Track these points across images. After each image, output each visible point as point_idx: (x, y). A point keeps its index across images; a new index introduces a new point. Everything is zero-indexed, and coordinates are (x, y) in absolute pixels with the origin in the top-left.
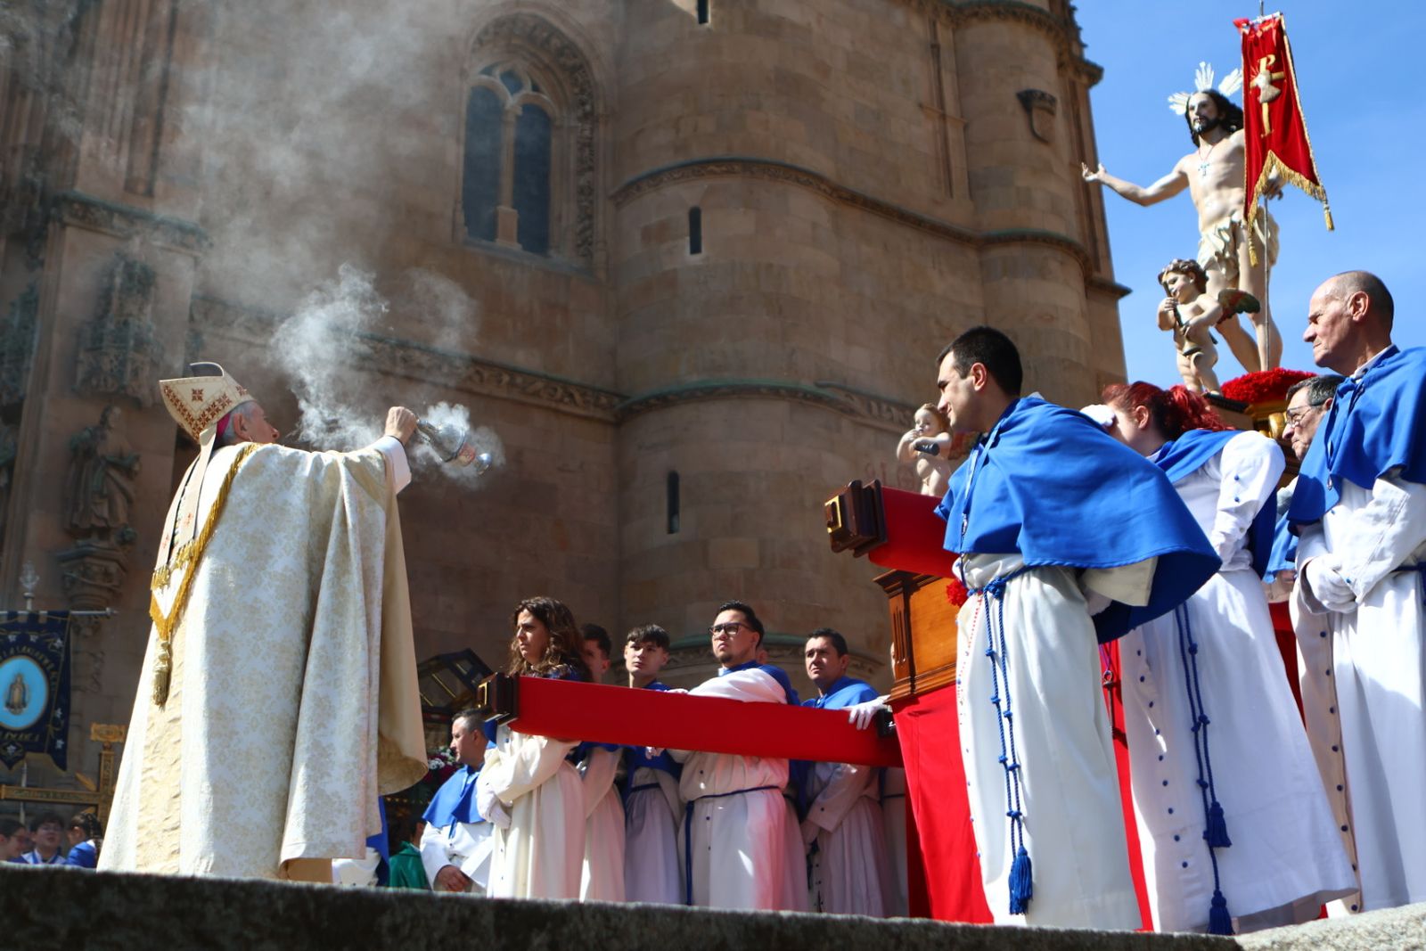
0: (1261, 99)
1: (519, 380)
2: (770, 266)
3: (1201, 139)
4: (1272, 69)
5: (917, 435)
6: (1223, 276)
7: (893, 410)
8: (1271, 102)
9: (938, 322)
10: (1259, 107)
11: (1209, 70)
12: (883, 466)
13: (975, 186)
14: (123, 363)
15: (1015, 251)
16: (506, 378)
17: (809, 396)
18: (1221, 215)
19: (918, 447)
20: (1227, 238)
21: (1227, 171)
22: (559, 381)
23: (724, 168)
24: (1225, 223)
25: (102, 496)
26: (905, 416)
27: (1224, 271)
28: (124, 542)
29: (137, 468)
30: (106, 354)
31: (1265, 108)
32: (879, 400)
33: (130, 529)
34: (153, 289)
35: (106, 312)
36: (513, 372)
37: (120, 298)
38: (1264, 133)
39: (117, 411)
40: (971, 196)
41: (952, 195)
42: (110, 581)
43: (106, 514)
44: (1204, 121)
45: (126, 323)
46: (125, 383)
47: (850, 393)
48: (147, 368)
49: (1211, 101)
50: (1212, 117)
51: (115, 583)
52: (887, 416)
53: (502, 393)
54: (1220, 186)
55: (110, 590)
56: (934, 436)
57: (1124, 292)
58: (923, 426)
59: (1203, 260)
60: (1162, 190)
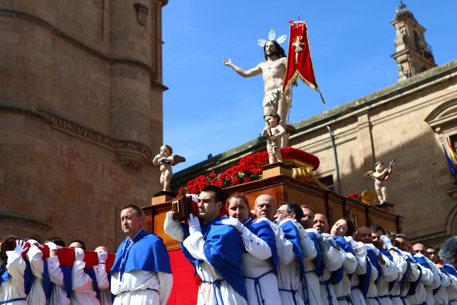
0: (296, 51)
2: (23, 58)
3: (268, 58)
4: (301, 41)
5: (162, 156)
6: (272, 109)
7: (68, 124)
8: (299, 53)
9: (91, 91)
10: (295, 53)
11: (274, 33)
12: (61, 147)
13: (112, 38)
15: (125, 67)
17: (33, 114)
18: (274, 87)
19: (163, 161)
20: (276, 96)
21: (277, 72)
23: (8, 14)
24: (275, 91)
26: (73, 127)
27: (272, 107)
31: (297, 54)
32: (63, 120)
38: (296, 63)
40: (110, 42)
41: (102, 40)
44: (271, 52)
47: (52, 115)
49: (274, 45)
50: (274, 51)
52: (65, 126)
54: (274, 77)
57: (166, 89)
58: (163, 153)
59: (266, 102)
60: (252, 73)
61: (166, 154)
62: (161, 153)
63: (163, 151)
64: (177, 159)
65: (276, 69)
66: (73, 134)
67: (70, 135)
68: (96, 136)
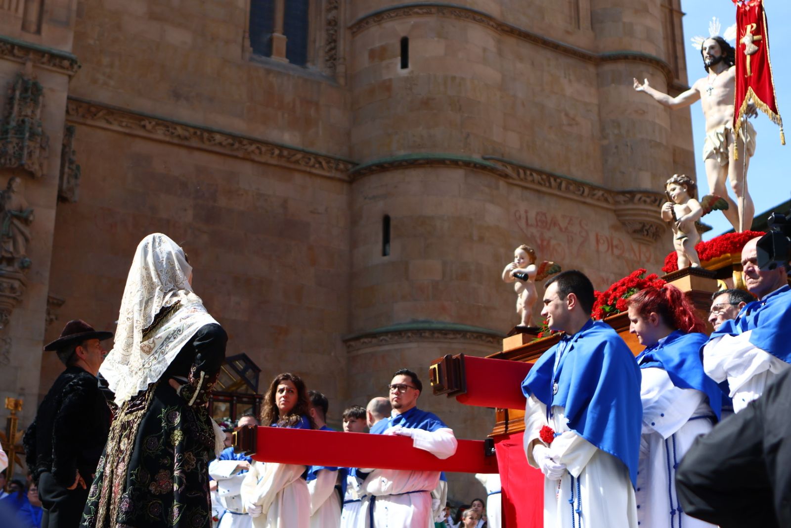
0: (746, 52)
1: (285, 153)
2: (454, 78)
3: (710, 69)
4: (754, 33)
5: (515, 267)
7: (535, 175)
9: (567, 115)
10: (745, 57)
11: (718, 23)
12: (526, 212)
13: (596, 21)
14: (21, 149)
16: (277, 152)
17: (477, 166)
18: (719, 123)
19: (515, 275)
20: (722, 139)
21: (725, 93)
22: (312, 154)
23: (425, 11)
24: (721, 129)
25: (9, 238)
26: (542, 179)
27: (719, 160)
28: (23, 267)
29: (31, 218)
30: (11, 142)
31: (748, 58)
32: (525, 169)
33: (27, 259)
34: (41, 98)
35: (10, 113)
36: (282, 147)
37: (19, 104)
38: (747, 75)
39: (18, 180)
40: (592, 28)
41: (579, 28)
42: (14, 293)
43: (11, 249)
44: (712, 58)
45: (23, 121)
46: (23, 162)
47: (506, 163)
48: (38, 151)
49: (717, 45)
50: (718, 55)
51: (18, 294)
52: (530, 178)
53: (274, 161)
54: (719, 103)
55: (14, 298)
56: (525, 267)
58: (519, 260)
59: (707, 152)
60: (684, 100)
61: (523, 263)
62: (516, 261)
63: (518, 258)
64: (545, 269)
65: (722, 89)
66: (544, 189)
67: (538, 191)
68: (582, 189)
